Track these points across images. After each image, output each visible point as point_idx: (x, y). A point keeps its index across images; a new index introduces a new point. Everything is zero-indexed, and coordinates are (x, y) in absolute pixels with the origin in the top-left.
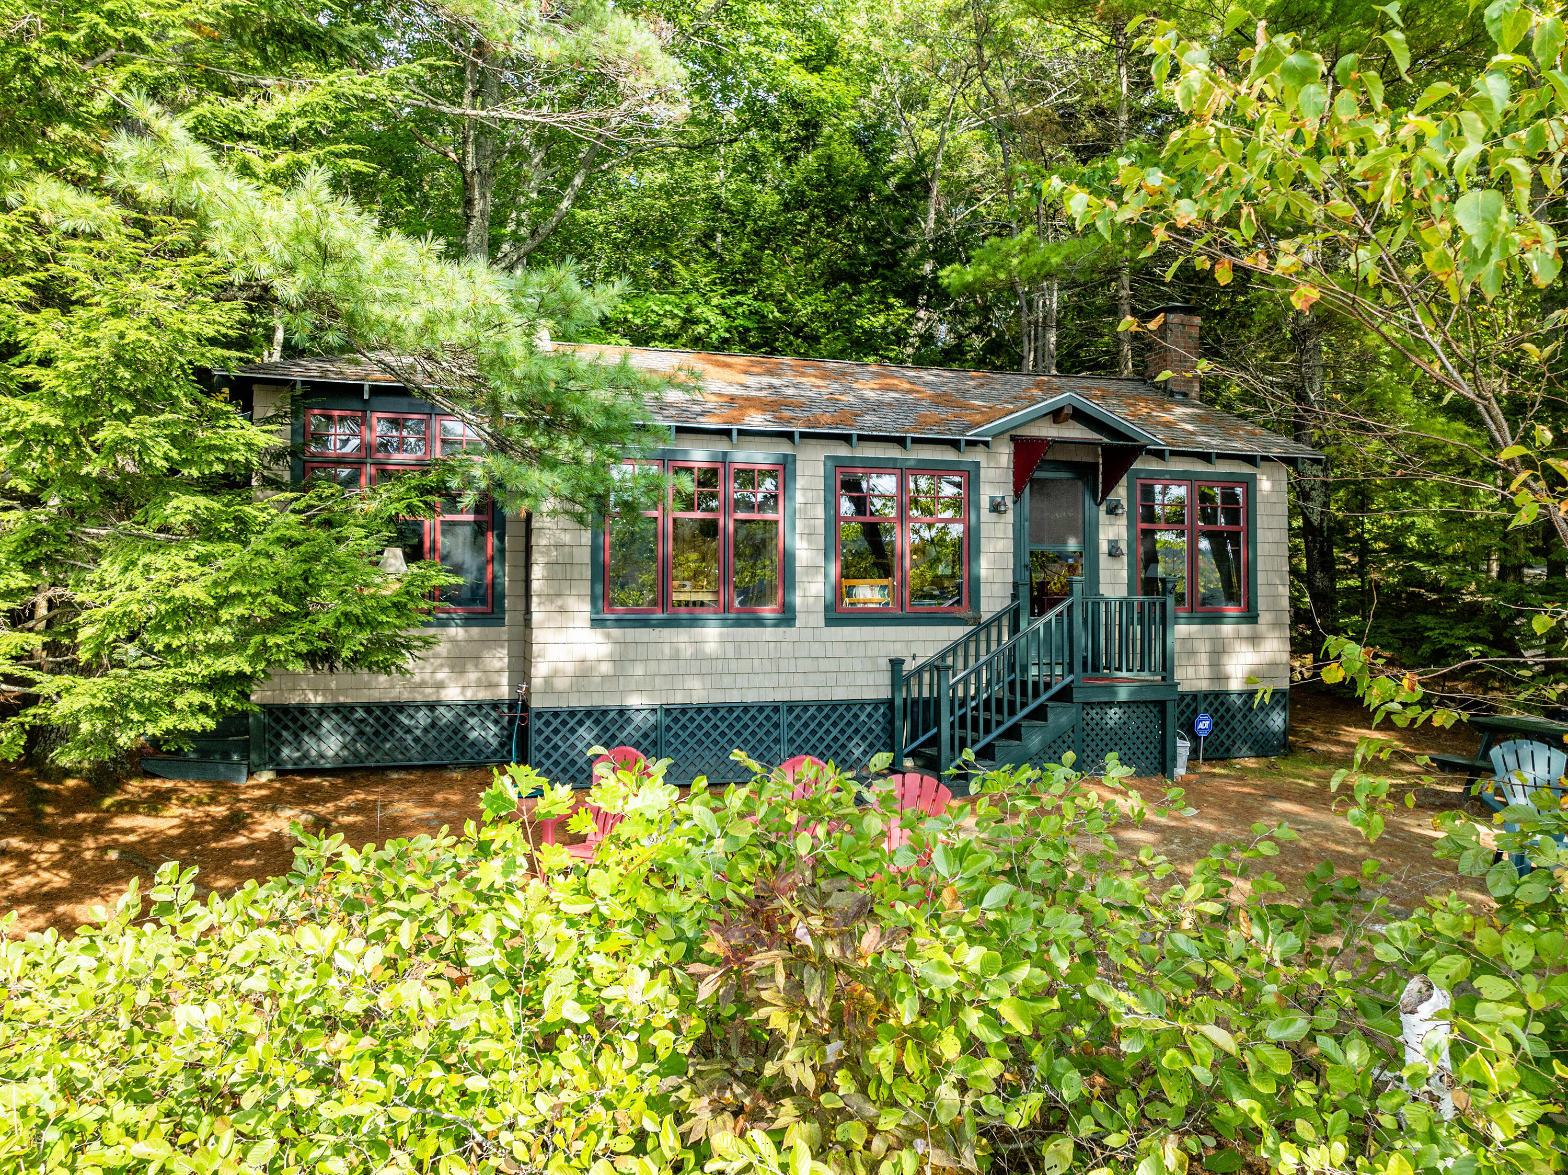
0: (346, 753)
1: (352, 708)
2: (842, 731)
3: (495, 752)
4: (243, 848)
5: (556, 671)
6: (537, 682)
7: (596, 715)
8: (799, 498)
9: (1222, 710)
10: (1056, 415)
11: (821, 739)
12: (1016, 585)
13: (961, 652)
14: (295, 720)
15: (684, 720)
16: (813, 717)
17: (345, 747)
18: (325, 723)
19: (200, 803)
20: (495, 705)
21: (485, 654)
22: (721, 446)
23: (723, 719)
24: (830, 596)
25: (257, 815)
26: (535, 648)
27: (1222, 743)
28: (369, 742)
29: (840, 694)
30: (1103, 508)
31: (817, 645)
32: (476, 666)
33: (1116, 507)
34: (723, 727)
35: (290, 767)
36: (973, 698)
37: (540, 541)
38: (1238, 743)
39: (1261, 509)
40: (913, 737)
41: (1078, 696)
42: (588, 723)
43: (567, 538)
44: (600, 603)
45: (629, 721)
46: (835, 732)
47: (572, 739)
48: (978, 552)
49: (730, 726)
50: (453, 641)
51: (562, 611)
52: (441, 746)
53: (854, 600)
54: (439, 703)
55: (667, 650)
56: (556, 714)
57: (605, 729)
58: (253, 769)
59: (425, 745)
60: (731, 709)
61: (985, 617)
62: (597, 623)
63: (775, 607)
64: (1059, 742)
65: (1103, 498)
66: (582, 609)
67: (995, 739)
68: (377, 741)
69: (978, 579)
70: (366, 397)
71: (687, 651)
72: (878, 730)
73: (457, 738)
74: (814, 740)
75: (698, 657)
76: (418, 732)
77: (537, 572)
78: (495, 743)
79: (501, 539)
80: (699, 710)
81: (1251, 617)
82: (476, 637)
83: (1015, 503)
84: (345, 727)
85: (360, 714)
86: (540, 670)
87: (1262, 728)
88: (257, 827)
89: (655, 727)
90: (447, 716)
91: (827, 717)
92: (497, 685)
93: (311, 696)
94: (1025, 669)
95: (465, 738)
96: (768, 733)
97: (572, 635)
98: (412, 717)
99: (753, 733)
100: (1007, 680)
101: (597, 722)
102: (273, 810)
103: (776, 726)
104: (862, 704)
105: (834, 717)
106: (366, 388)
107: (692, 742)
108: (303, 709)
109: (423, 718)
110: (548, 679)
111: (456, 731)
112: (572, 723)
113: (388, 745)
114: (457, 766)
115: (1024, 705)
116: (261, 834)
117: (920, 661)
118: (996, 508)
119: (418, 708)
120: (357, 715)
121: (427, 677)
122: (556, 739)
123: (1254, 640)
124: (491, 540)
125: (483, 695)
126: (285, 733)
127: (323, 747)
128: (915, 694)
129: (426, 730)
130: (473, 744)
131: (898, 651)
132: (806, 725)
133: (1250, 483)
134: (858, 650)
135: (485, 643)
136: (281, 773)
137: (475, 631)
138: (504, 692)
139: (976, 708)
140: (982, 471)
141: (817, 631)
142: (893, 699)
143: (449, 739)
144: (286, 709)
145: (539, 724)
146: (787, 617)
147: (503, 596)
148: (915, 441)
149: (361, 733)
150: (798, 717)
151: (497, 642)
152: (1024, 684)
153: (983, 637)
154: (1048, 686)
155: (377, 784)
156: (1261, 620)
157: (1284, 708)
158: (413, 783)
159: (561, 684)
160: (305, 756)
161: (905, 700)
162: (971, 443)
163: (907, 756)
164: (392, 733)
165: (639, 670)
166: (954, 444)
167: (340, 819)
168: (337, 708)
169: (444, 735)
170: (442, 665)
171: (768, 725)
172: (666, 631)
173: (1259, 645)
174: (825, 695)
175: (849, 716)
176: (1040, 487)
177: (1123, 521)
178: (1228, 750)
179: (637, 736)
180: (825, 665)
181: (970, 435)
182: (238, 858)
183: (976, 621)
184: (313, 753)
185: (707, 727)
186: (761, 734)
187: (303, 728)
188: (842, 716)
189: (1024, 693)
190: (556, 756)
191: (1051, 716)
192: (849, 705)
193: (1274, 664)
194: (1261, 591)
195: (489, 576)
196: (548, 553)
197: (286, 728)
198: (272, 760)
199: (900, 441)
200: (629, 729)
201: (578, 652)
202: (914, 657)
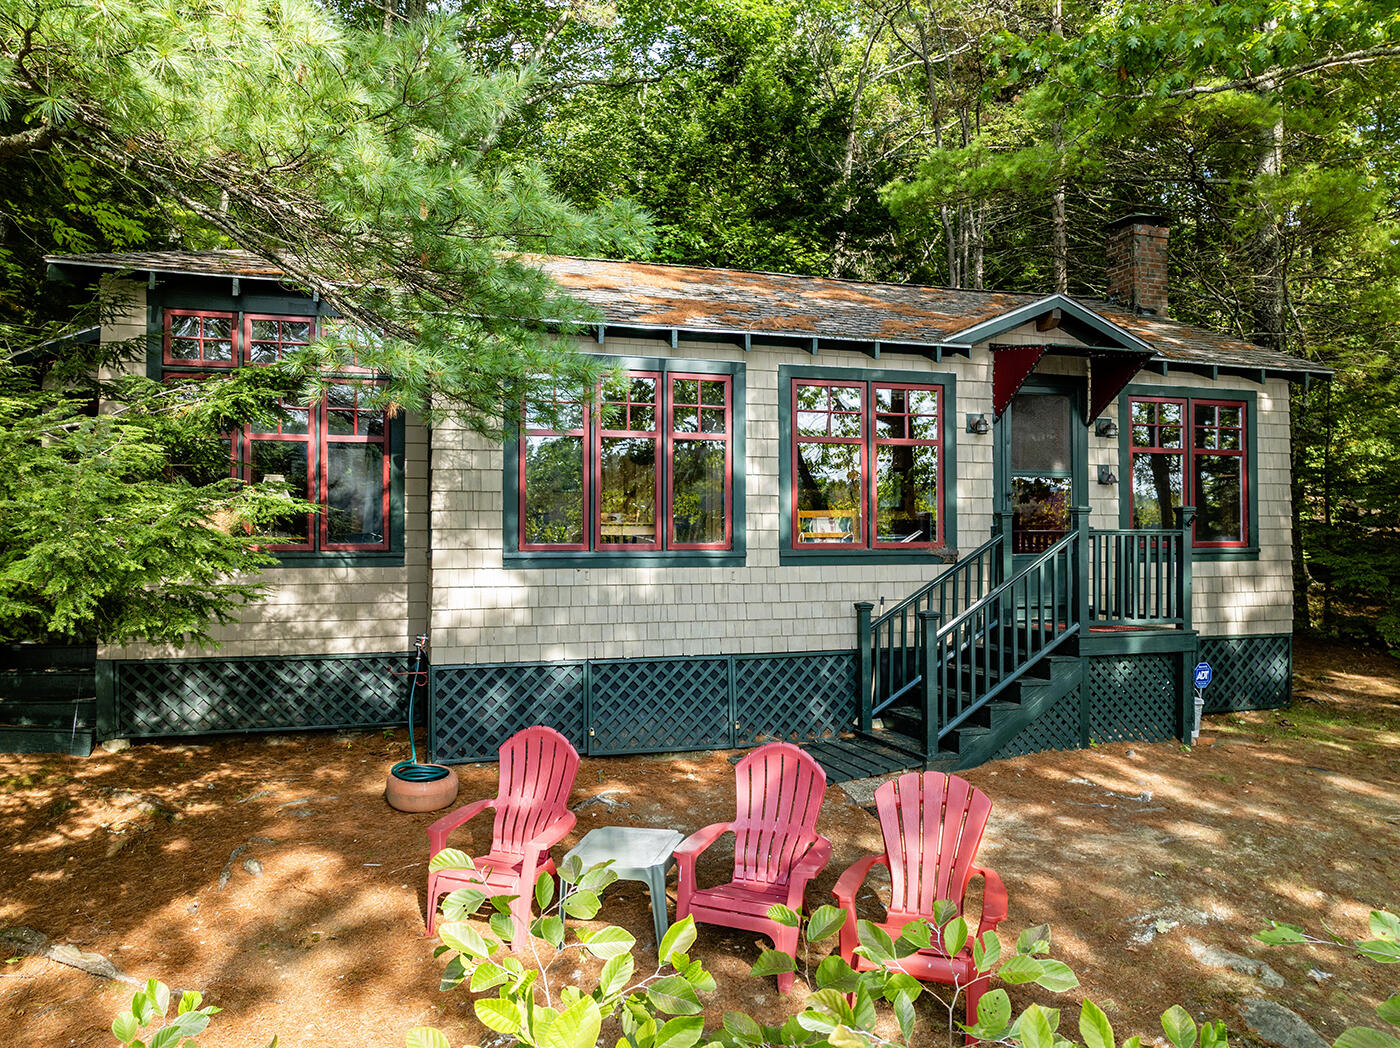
0: (214, 716)
1: (220, 663)
2: (800, 689)
3: (393, 714)
4: (55, 852)
5: (460, 621)
6: (438, 634)
7: (509, 673)
8: (750, 414)
9: (1220, 658)
10: (1041, 322)
11: (776, 698)
12: (997, 517)
13: (936, 595)
14: (152, 678)
15: (614, 677)
16: (766, 673)
17: (212, 709)
18: (188, 682)
19: (19, 786)
20: (393, 659)
21: (381, 598)
22: (658, 352)
23: (661, 676)
24: (785, 529)
25: (85, 803)
26: (436, 593)
27: (1221, 696)
28: (241, 704)
29: (797, 645)
30: (1092, 429)
31: (770, 587)
32: (370, 613)
33: (1108, 427)
34: (661, 685)
35: (145, 734)
36: (950, 649)
37: (442, 464)
38: (1238, 695)
39: (1261, 431)
40: (884, 695)
41: (1085, 648)
42: (500, 683)
43: (474, 461)
44: (514, 539)
45: (549, 679)
46: (792, 689)
47: (481, 703)
48: (955, 479)
49: (670, 685)
50: (342, 583)
51: (469, 548)
52: (328, 708)
53: (811, 534)
54: (326, 657)
55: (594, 593)
56: (461, 673)
57: (521, 690)
58: (99, 737)
59: (310, 706)
60: (670, 665)
61: (963, 554)
62: (510, 563)
63: (721, 543)
64: (1063, 703)
65: (1094, 417)
66: (492, 545)
67: (990, 701)
68: (252, 703)
69: (954, 509)
70: (235, 293)
71: (618, 595)
72: (841, 687)
73: (347, 699)
74: (767, 700)
75: (632, 602)
76: (301, 692)
77: (438, 501)
78: (392, 703)
79: (400, 463)
80: (633, 666)
81: (1251, 553)
82: (370, 579)
83: (995, 422)
84: (213, 686)
85: (231, 670)
86: (442, 619)
87: (1264, 678)
88: (82, 821)
89: (580, 687)
90: (336, 672)
91: (783, 672)
92: (395, 636)
93: (171, 650)
94: (1010, 614)
95: (357, 698)
96: (714, 692)
97: (481, 578)
98: (294, 674)
99: (697, 693)
100: (989, 627)
101: (511, 681)
102: (108, 796)
103: (724, 683)
104: (823, 656)
105: (791, 672)
106: (236, 283)
107: (624, 705)
108: (162, 666)
109: (306, 674)
110: (451, 631)
111: (346, 690)
112: (481, 683)
113: (265, 707)
114: (348, 731)
115: (1023, 659)
116: (83, 832)
117: (890, 606)
118: (974, 428)
119: (300, 663)
120: (227, 672)
121: (312, 626)
122: (462, 703)
123: (1255, 578)
124: (388, 465)
125: (378, 647)
126: (139, 694)
127: (187, 710)
128: (884, 644)
129: (310, 690)
130: (366, 705)
131: (865, 595)
132: (758, 682)
133: (1248, 401)
134: (818, 593)
135: (380, 585)
136: (136, 741)
137: (369, 572)
138: (403, 643)
139: (954, 661)
140: (959, 386)
141: (771, 572)
142: (860, 649)
143: (338, 699)
144: (141, 666)
145: (441, 685)
146: (735, 555)
147: (403, 531)
148: (885, 348)
149: (232, 693)
150: (749, 673)
151: (396, 584)
152: (1008, 631)
153: (961, 576)
154: (1050, 636)
155: (251, 754)
156: (1263, 556)
157: (1287, 655)
158: (293, 752)
159: (466, 636)
160: (165, 720)
161: (874, 651)
162: (948, 352)
163: (875, 717)
164: (270, 693)
165: (561, 618)
166: (928, 353)
167: (189, 808)
168: (204, 664)
169: (333, 695)
170: (329, 612)
171: (714, 683)
172: (594, 572)
173: (1259, 584)
174: (779, 647)
175: (808, 670)
176: (1023, 404)
177: (1114, 444)
178: (1227, 703)
179: (559, 697)
180: (780, 611)
181: (946, 342)
182: (41, 870)
183: (953, 558)
184: (175, 717)
185: (642, 686)
186: (705, 693)
187: (163, 688)
188: (799, 671)
189: (1022, 645)
190: (461, 723)
191: (1054, 674)
192: (807, 657)
193: (1276, 605)
194: (1262, 523)
195: (386, 508)
196: (450, 479)
197: (142, 688)
198: (123, 726)
199: (866, 349)
200: (550, 689)
201: (488, 597)
202: (882, 601)
